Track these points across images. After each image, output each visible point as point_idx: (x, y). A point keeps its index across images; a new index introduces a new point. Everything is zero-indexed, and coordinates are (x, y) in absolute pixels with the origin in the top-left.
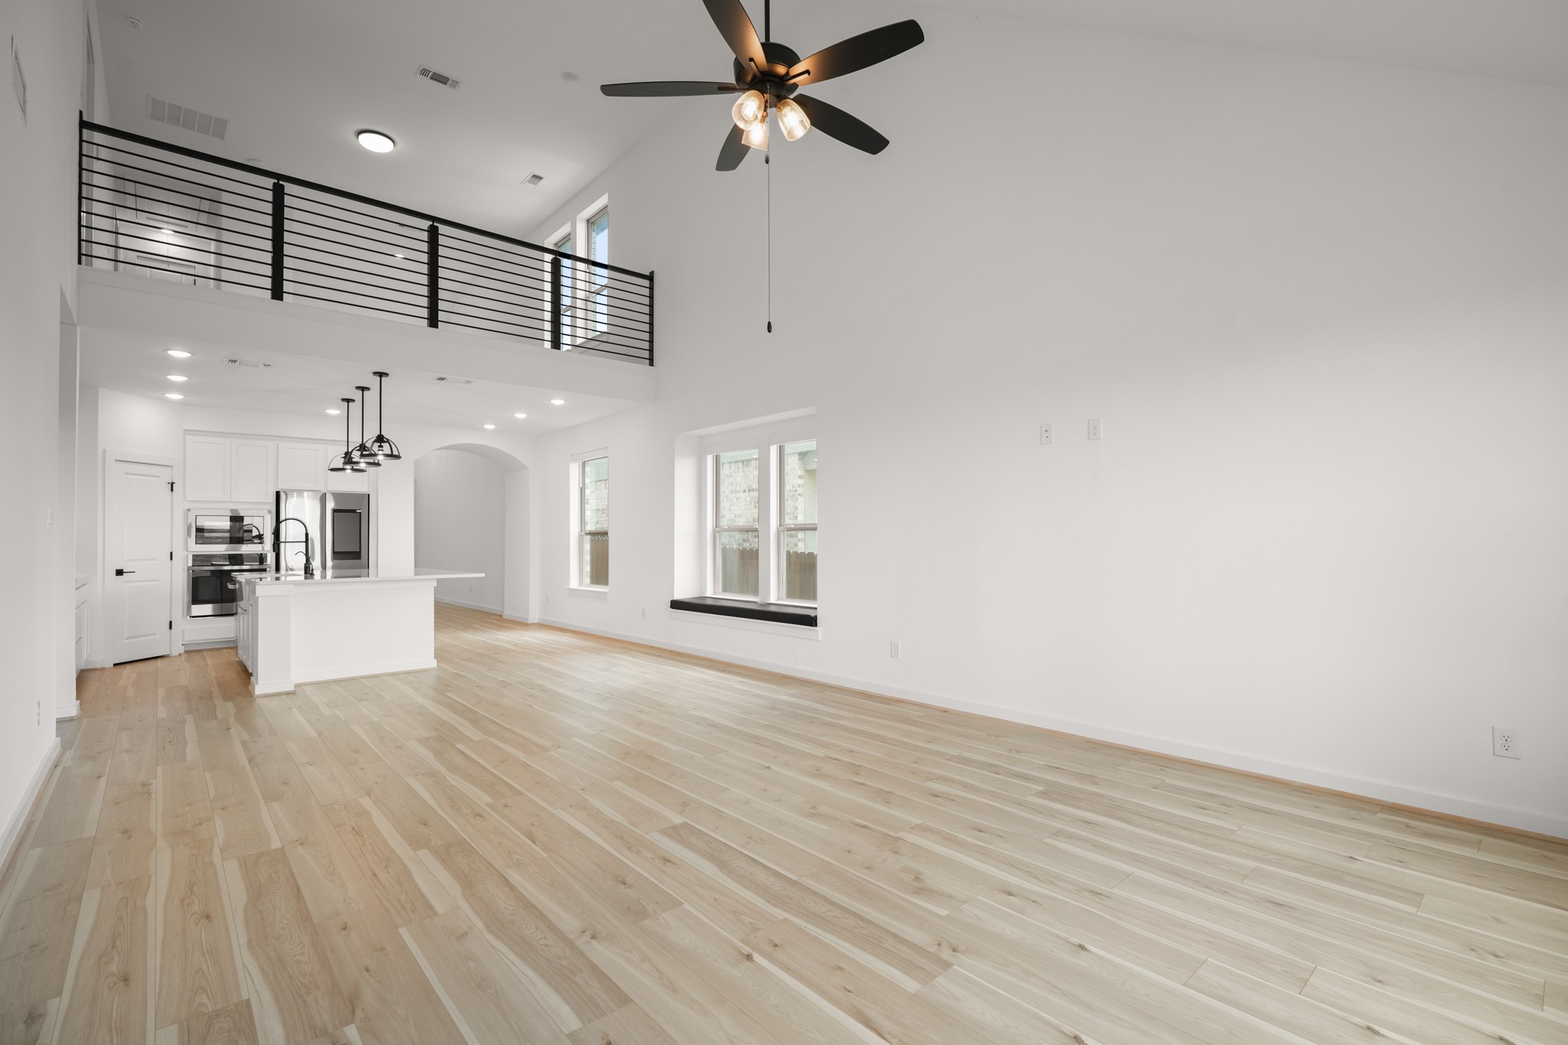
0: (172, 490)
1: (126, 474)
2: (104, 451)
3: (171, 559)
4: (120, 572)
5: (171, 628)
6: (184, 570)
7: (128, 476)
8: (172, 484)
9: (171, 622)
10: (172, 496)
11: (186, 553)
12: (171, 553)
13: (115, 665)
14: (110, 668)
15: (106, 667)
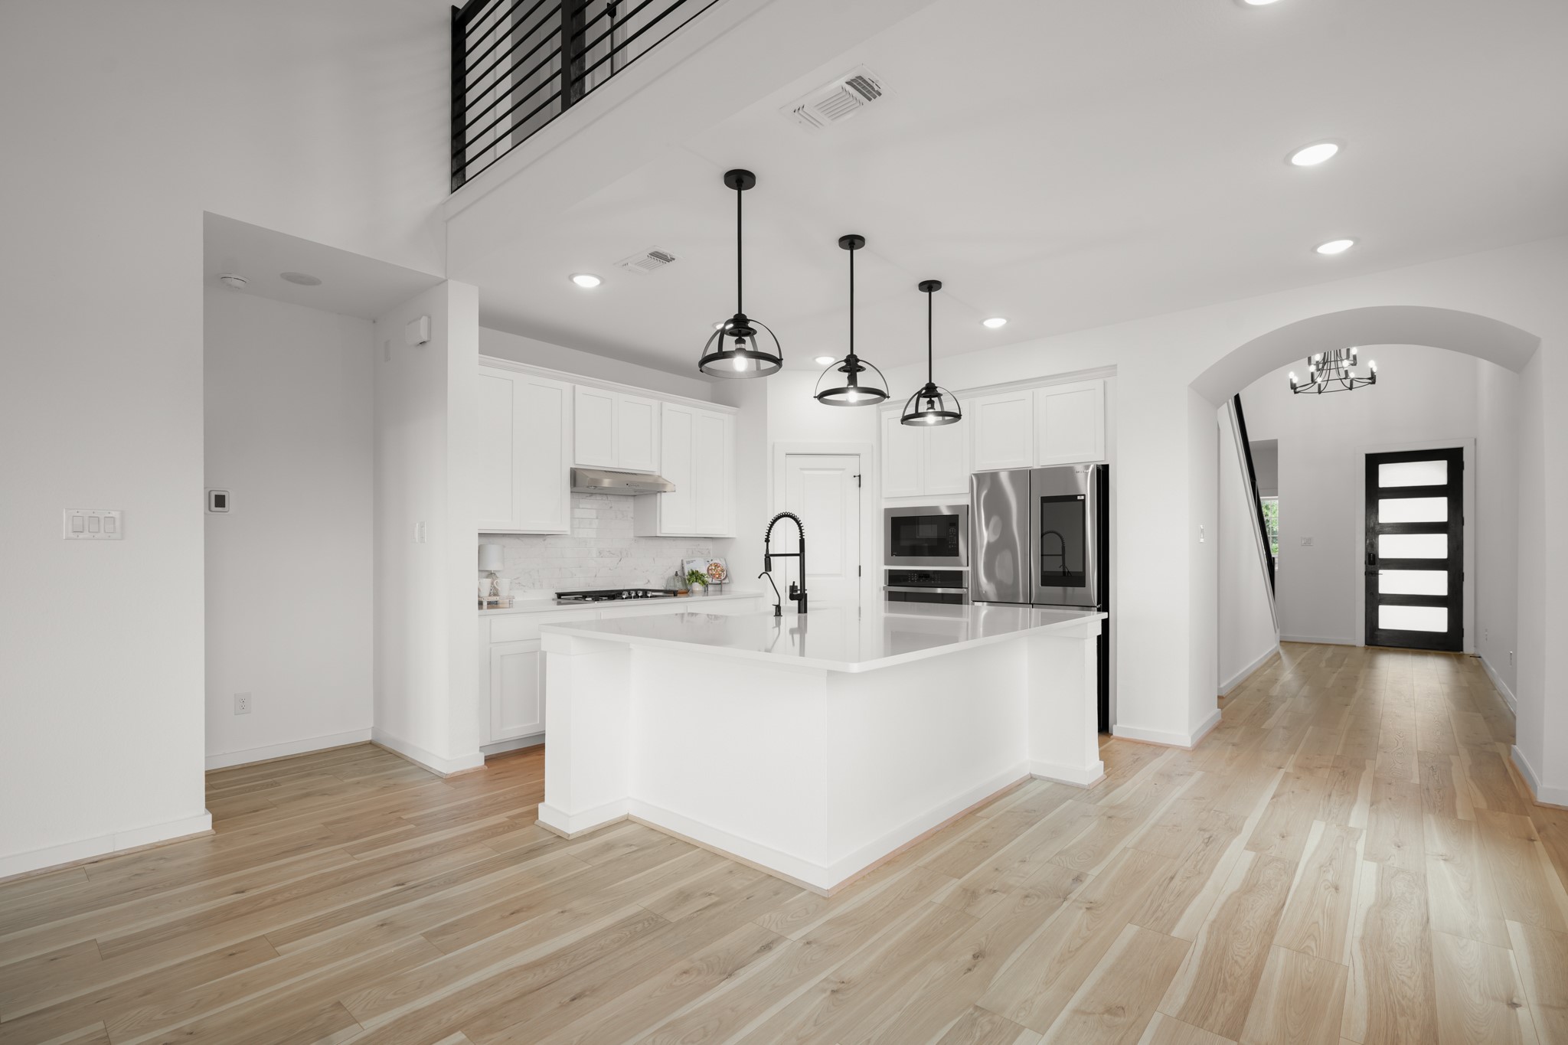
7: (806, 472)
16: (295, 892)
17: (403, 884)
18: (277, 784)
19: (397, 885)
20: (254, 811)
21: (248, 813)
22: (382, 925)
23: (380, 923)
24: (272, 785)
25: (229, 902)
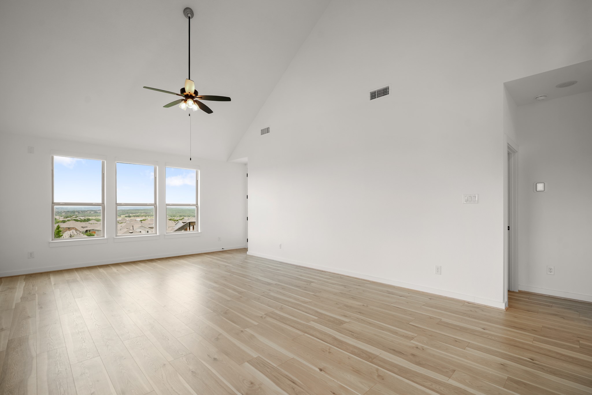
16: (497, 338)
17: (533, 360)
18: (552, 306)
19: (530, 359)
20: (528, 311)
21: (526, 311)
22: (502, 365)
23: (503, 364)
24: (549, 306)
25: (477, 330)
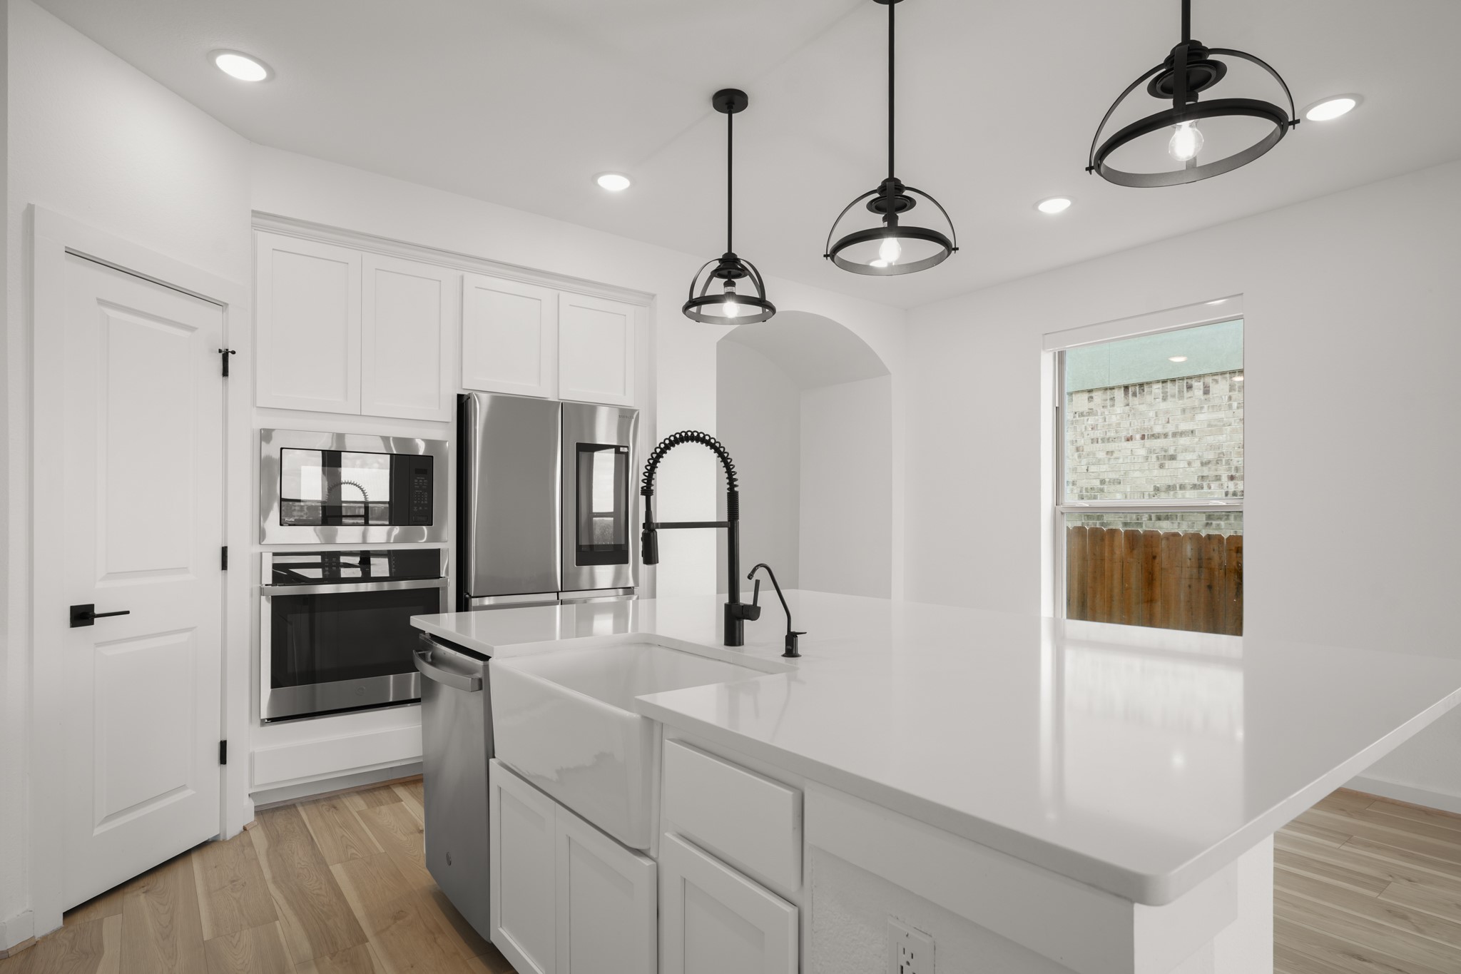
0: (225, 372)
1: (101, 302)
2: (30, 212)
3: (224, 566)
4: (82, 616)
5: (223, 760)
6: (252, 595)
8: (225, 356)
9: (223, 745)
10: (225, 385)
11: (257, 549)
12: (224, 550)
13: (67, 914)
14: (56, 932)
15: (39, 934)
